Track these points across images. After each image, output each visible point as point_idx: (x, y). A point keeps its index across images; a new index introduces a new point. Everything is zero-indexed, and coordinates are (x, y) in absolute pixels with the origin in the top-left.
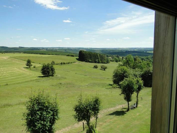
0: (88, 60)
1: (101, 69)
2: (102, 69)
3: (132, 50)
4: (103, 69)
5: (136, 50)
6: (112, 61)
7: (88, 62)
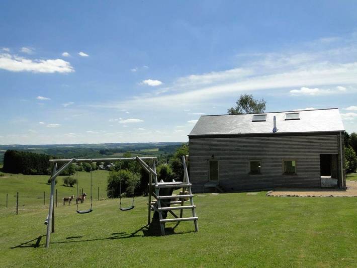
0: (30, 171)
1: (64, 185)
2: (66, 185)
3: (113, 148)
4: (69, 185)
5: (119, 147)
6: (80, 171)
7: (29, 174)
